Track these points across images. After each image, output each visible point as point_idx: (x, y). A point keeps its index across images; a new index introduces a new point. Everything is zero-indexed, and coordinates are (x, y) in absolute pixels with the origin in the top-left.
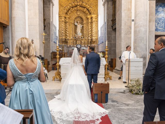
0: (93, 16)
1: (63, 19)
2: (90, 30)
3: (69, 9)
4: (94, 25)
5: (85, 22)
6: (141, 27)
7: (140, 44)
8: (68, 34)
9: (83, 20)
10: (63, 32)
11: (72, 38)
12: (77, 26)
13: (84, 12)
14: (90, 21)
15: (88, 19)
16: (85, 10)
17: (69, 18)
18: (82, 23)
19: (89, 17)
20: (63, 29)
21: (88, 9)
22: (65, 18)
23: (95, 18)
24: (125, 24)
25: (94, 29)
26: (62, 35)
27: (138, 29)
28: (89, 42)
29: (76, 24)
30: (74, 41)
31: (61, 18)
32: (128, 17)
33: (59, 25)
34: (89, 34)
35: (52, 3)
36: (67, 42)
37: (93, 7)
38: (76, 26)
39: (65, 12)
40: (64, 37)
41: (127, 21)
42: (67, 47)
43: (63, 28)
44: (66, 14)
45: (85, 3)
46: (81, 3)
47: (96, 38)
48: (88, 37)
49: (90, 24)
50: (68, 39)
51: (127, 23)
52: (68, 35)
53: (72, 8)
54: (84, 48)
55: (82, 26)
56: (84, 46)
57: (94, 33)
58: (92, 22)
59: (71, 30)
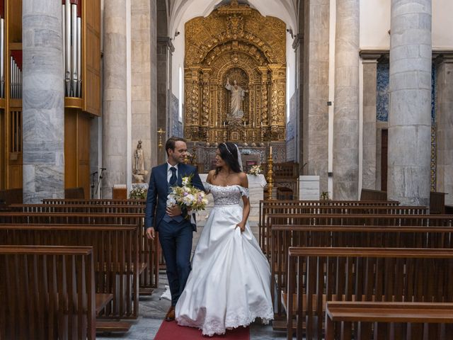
0: (273, 67)
1: (195, 78)
2: (266, 103)
3: (212, 51)
4: (276, 92)
5: (251, 82)
6: (344, 116)
7: (343, 149)
8: (208, 114)
9: (247, 78)
10: (194, 108)
11: (218, 124)
12: (231, 93)
13: (250, 57)
14: (264, 79)
15: (260, 74)
16: (253, 51)
17: (210, 73)
18: (244, 85)
19: (262, 69)
20: (194, 102)
21: (260, 48)
22: (201, 73)
23: (280, 73)
24: (316, 110)
25: (275, 101)
26: (193, 118)
27: (339, 121)
28: (262, 134)
29: (229, 87)
30: (222, 133)
31: (191, 75)
32: (322, 97)
33: (185, 91)
34: (262, 114)
35: (170, 47)
36: (205, 136)
37: (272, 44)
38: (229, 93)
39: (201, 59)
40: (196, 124)
41: (319, 105)
42: (205, 149)
43: (195, 100)
44: (204, 62)
45: (253, 35)
46: (242, 35)
47: (281, 124)
48: (259, 120)
49: (265, 87)
50: (206, 127)
51: (319, 109)
52: (207, 116)
53: (218, 48)
54: (249, 151)
55: (245, 93)
56: (250, 145)
57: (275, 112)
58: (269, 84)
59: (217, 104)
